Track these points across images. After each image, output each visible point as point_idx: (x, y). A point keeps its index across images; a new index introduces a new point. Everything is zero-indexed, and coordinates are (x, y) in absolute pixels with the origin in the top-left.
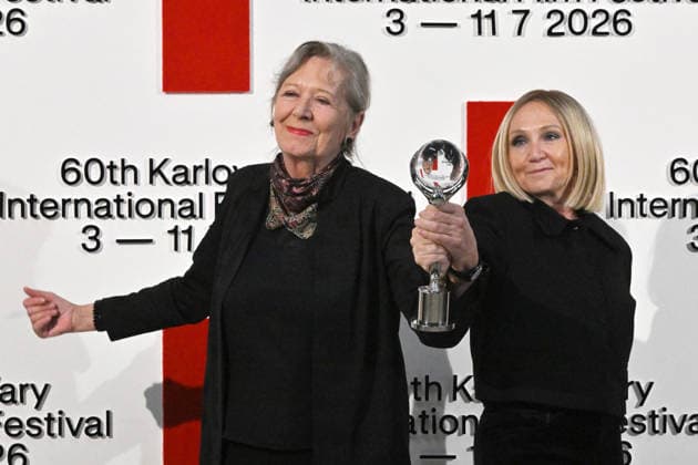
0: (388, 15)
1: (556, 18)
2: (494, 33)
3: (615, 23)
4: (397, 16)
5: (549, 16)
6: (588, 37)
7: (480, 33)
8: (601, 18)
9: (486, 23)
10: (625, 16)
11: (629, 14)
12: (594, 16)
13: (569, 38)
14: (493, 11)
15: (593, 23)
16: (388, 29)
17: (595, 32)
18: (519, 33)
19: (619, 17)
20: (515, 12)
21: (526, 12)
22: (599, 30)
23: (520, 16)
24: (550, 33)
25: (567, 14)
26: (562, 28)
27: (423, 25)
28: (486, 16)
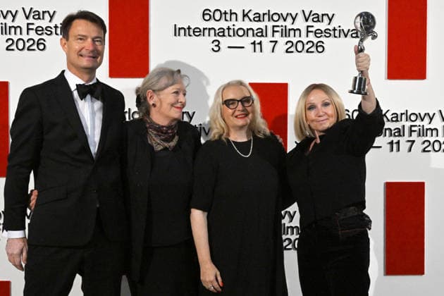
0: (213, 42)
1: (290, 45)
2: (261, 51)
3: (317, 47)
4: (217, 43)
5: (286, 44)
6: (304, 53)
7: (255, 51)
8: (310, 45)
9: (258, 47)
10: (321, 44)
11: (323, 43)
12: (307, 43)
13: (296, 54)
14: (261, 42)
15: (306, 47)
16: (213, 49)
17: (307, 51)
18: (273, 51)
19: (319, 44)
20: (271, 42)
21: (276, 42)
22: (309, 50)
23: (273, 44)
24: (287, 51)
25: (295, 43)
26: (293, 49)
27: (229, 47)
28: (258, 44)
